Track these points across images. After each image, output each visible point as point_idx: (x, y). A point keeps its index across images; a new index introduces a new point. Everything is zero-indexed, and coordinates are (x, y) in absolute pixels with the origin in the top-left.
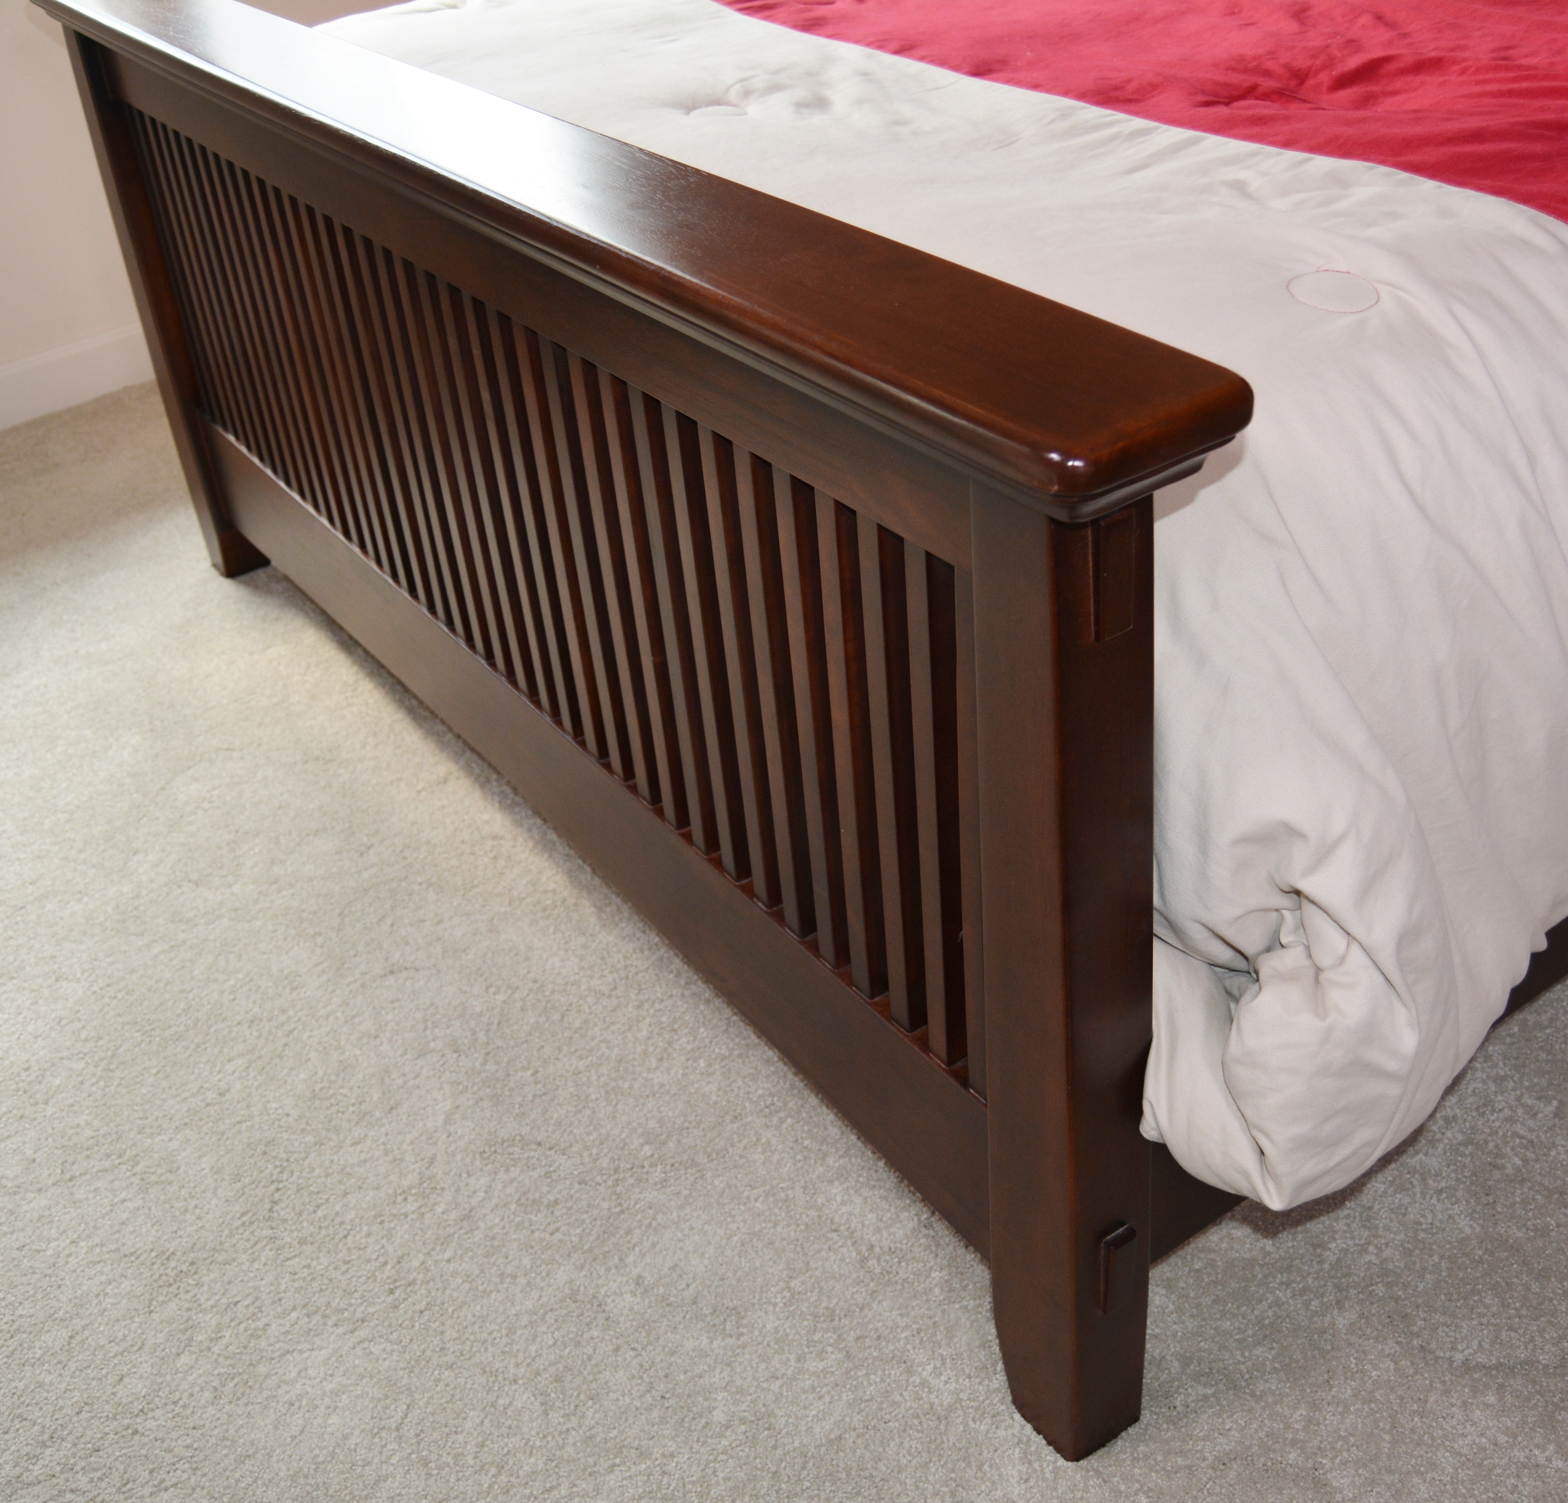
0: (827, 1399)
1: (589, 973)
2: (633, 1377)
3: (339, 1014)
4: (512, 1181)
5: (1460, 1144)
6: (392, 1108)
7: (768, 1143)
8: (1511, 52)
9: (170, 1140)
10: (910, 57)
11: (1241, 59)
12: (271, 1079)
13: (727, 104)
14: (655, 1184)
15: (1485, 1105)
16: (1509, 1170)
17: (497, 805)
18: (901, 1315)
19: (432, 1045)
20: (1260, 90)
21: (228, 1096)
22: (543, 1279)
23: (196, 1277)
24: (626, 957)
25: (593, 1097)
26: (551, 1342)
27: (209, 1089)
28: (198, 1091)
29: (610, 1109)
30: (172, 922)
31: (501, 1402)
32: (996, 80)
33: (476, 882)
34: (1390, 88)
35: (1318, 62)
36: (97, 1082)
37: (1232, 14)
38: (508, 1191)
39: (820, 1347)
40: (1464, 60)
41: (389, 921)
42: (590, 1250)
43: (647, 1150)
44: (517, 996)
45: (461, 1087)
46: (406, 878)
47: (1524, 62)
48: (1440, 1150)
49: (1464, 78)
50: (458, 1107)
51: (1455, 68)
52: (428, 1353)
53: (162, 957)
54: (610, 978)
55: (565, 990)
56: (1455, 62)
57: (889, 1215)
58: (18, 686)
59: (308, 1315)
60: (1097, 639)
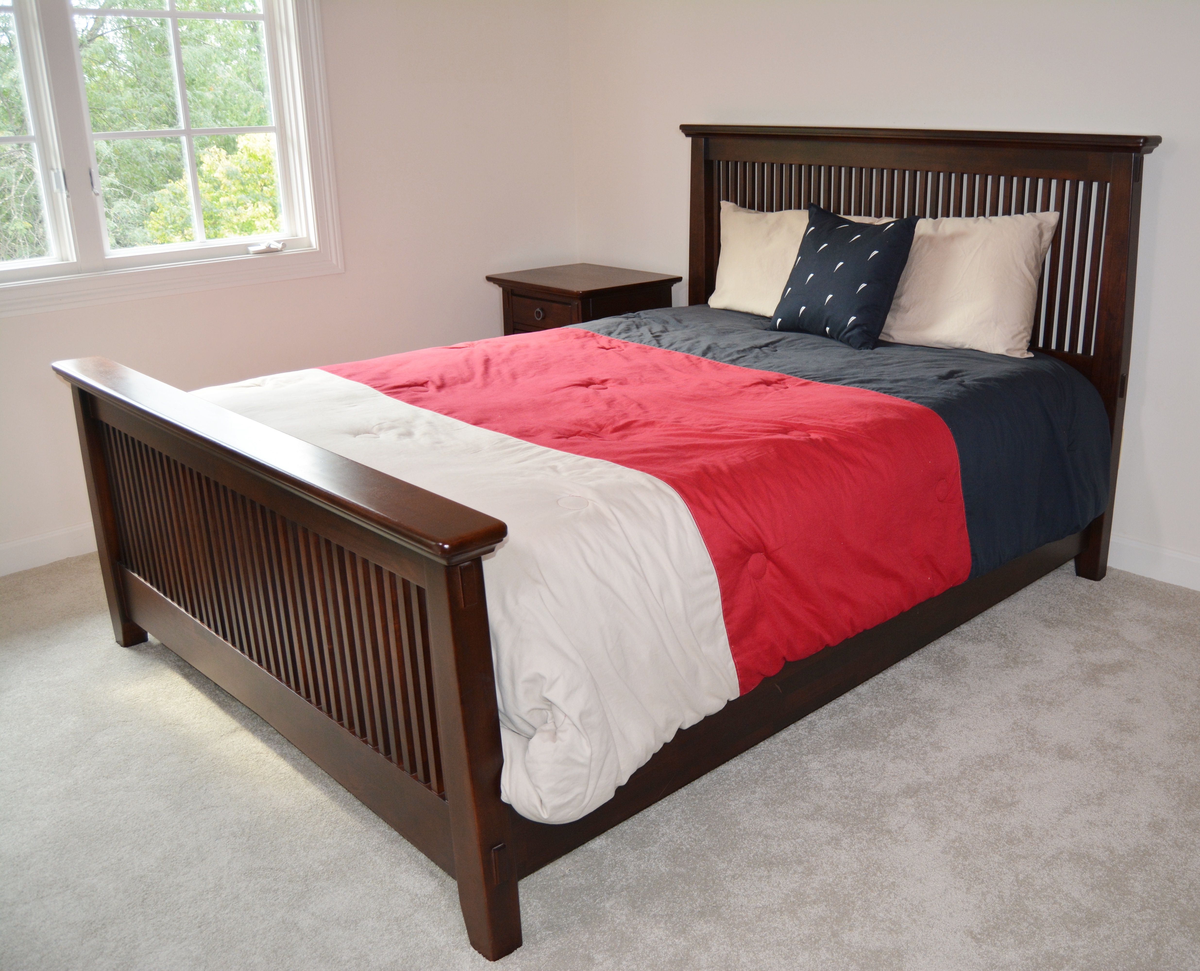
0: (392, 948)
1: (299, 803)
2: (308, 948)
3: (179, 826)
4: (258, 883)
5: (667, 842)
6: (203, 860)
7: (376, 861)
8: (681, 420)
9: (93, 879)
10: (451, 416)
11: (581, 420)
12: (144, 853)
13: (372, 433)
14: (324, 879)
15: (679, 828)
16: (684, 849)
17: (260, 740)
18: (427, 917)
19: (223, 835)
20: (581, 433)
21: (122, 860)
22: (270, 917)
23: (105, 929)
24: (317, 797)
25: (298, 850)
26: (272, 939)
27: (113, 858)
28: (108, 859)
29: (305, 854)
30: (95, 793)
31: (248, 962)
32: (482, 427)
33: (248, 771)
34: (633, 432)
35: (609, 422)
36: (55, 859)
37: (585, 402)
38: (256, 886)
39: (390, 931)
40: (662, 422)
41: (204, 788)
42: (293, 905)
43: (321, 868)
44: (265, 814)
45: (236, 850)
46: (213, 771)
47: (684, 423)
48: (658, 845)
49: (661, 429)
50: (234, 857)
51: (659, 425)
52: (216, 947)
53: (89, 808)
54: (309, 805)
55: (287, 811)
56: (659, 423)
57: (425, 883)
58: (10, 697)
59: (160, 939)
60: (465, 606)
